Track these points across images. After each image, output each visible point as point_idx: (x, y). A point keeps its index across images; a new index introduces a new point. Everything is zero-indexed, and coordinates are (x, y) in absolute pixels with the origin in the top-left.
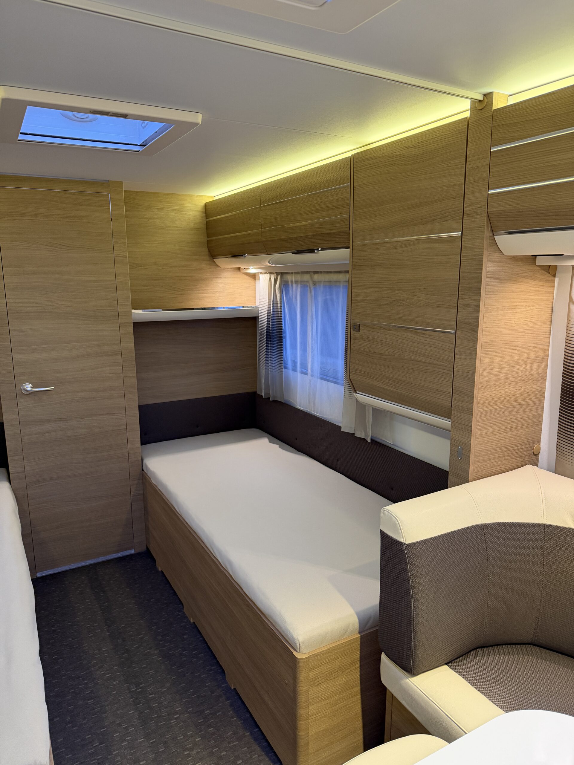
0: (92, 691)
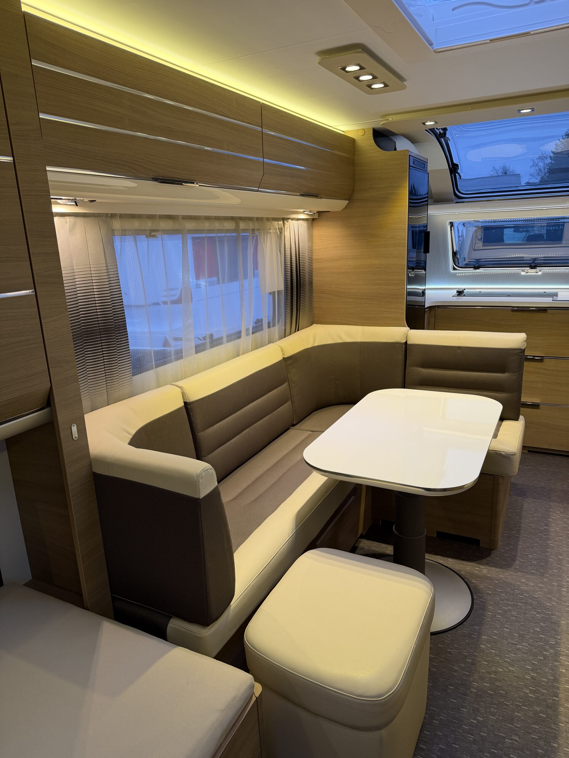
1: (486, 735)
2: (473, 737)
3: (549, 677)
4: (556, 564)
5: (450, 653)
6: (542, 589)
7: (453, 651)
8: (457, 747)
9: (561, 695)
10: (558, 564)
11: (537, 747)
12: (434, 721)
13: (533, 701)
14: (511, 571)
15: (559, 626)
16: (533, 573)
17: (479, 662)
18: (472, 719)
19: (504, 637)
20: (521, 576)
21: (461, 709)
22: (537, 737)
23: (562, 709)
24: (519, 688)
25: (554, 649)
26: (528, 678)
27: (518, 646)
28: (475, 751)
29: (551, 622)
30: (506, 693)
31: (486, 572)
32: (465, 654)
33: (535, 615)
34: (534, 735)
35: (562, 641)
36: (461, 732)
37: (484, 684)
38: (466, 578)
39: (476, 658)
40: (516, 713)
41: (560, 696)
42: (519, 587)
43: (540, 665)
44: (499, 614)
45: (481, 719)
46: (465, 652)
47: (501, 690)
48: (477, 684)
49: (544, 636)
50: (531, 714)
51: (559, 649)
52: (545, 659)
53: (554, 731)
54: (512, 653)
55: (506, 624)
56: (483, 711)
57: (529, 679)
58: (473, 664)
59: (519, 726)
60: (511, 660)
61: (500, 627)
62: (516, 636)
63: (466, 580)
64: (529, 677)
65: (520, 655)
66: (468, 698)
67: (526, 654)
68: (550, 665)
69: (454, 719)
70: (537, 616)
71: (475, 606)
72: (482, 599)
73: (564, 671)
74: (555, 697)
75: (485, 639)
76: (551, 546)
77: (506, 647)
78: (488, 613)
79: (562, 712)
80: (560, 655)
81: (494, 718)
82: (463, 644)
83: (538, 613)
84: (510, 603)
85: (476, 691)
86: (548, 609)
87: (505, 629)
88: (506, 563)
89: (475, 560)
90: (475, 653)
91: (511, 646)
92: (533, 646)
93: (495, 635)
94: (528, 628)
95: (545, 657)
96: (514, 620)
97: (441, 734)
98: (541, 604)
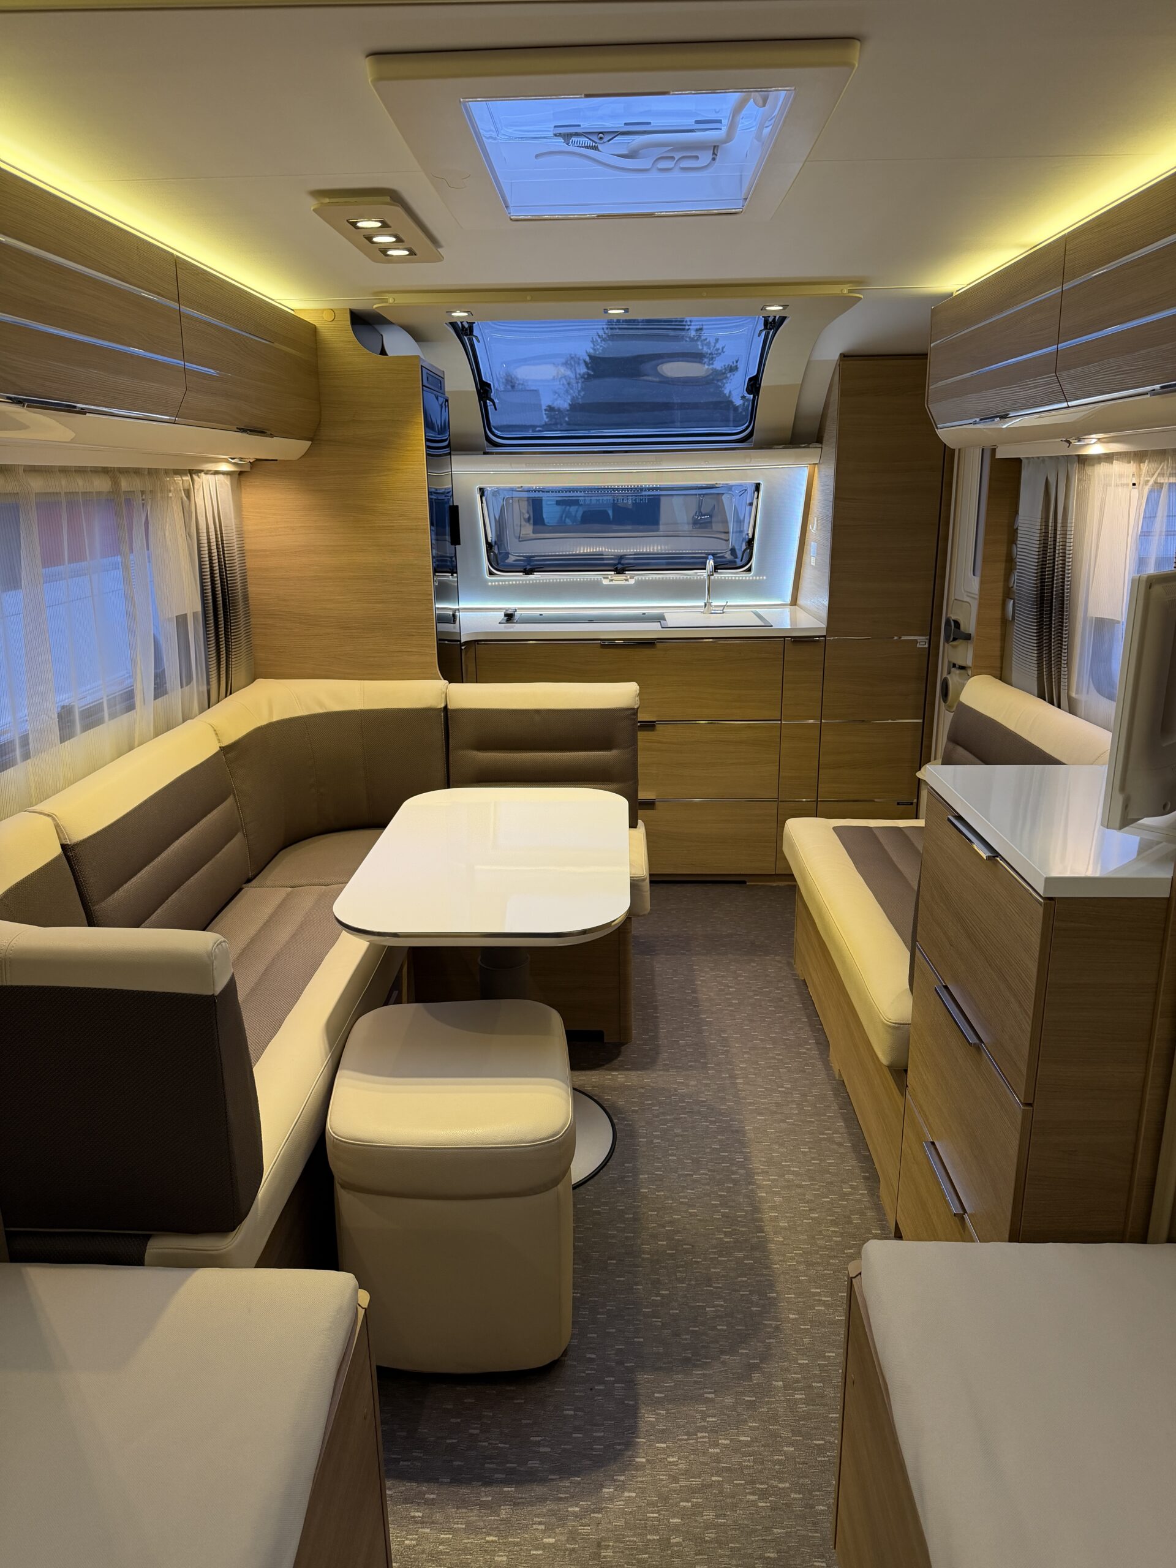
1: (677, 1311)
2: (660, 1320)
3: (745, 1208)
4: (720, 1046)
5: (598, 1213)
6: (709, 1087)
7: (602, 1209)
8: (642, 1340)
9: (767, 1229)
10: (724, 1046)
11: (750, 1305)
12: (599, 1316)
13: (732, 1247)
14: (660, 1070)
15: (744, 1134)
16: (691, 1066)
17: (643, 1214)
18: (654, 1296)
19: (671, 1169)
20: (675, 1075)
21: (634, 1287)
22: (748, 1293)
23: (772, 1246)
24: (709, 1234)
25: (745, 1168)
26: (718, 1217)
27: (694, 1176)
28: (669, 1337)
29: (732, 1131)
30: (693, 1246)
31: (623, 1080)
32: (621, 1208)
33: (707, 1126)
34: (744, 1291)
35: (752, 1154)
36: (642, 1318)
37: (659, 1243)
38: (596, 1096)
39: (638, 1210)
40: (712, 1270)
41: (765, 1230)
42: (677, 1091)
43: (730, 1196)
44: (657, 1137)
45: (666, 1292)
46: (620, 1206)
47: (685, 1245)
48: (649, 1246)
49: (727, 1154)
50: (733, 1265)
51: (751, 1166)
52: (735, 1185)
53: (768, 1278)
54: (688, 1189)
55: (671, 1149)
56: (666, 1281)
57: (720, 1218)
58: (635, 1219)
59: (720, 1285)
60: (689, 1199)
61: (663, 1156)
62: (688, 1163)
63: (595, 1098)
64: (719, 1215)
65: (701, 1188)
66: (641, 1269)
67: (708, 1184)
68: (744, 1191)
69: (628, 1304)
70: (712, 1128)
71: (618, 1135)
72: (627, 1121)
73: (765, 1195)
74: (759, 1232)
75: (645, 1179)
76: (708, 1021)
77: (677, 1183)
78: (640, 1140)
79: (773, 1249)
80: (754, 1174)
81: (684, 1285)
82: (614, 1194)
83: (712, 1122)
84: (668, 1117)
85: (649, 1256)
86: (724, 1113)
87: (670, 1158)
88: (649, 1060)
89: (603, 1065)
90: (635, 1204)
91: (684, 1179)
92: (714, 1171)
93: (659, 1169)
94: (703, 1147)
95: (736, 1182)
96: (681, 1141)
97: (614, 1330)
98: (713, 1109)
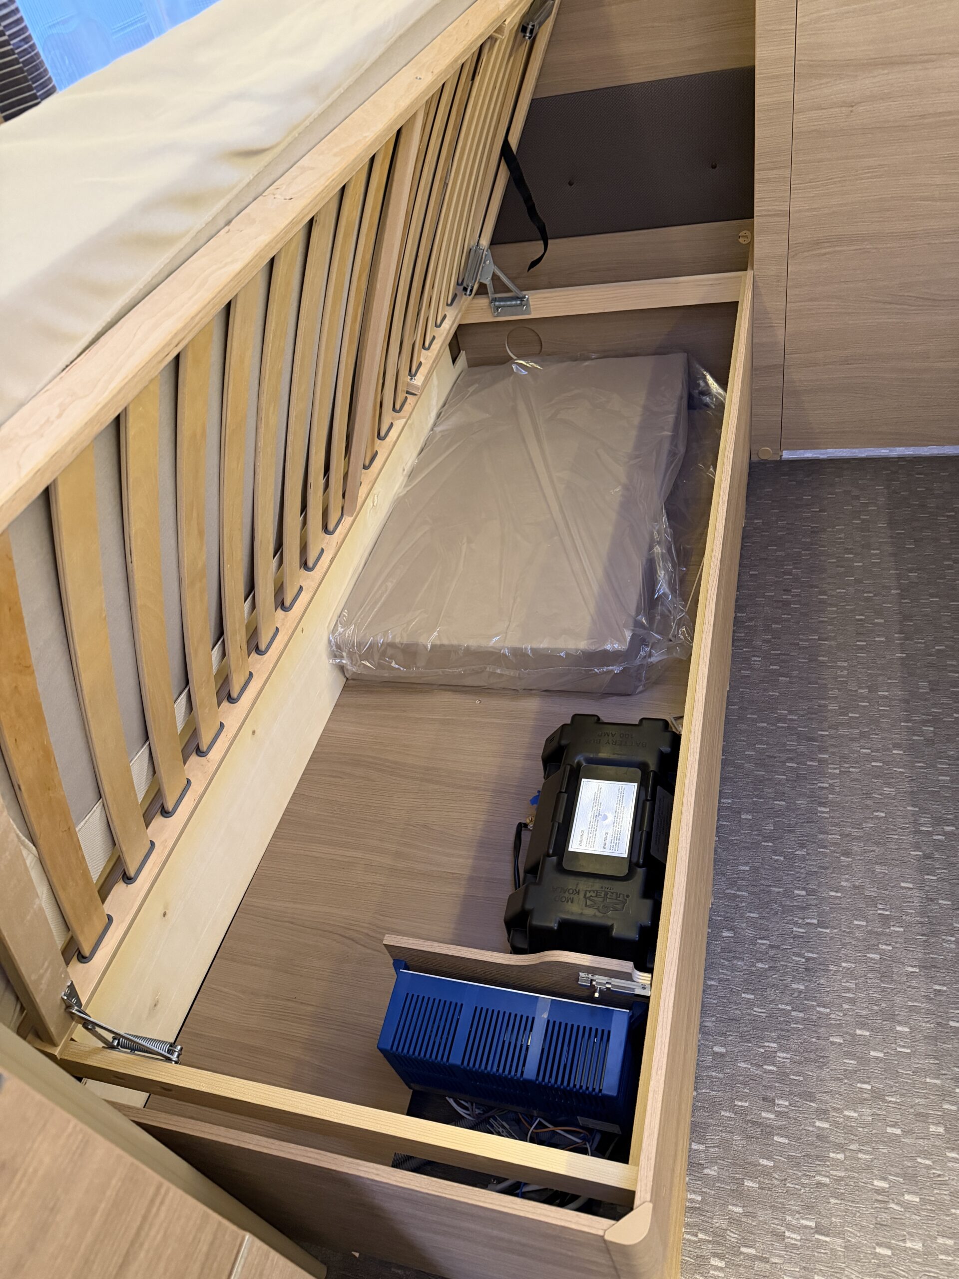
0: (831, 785)
